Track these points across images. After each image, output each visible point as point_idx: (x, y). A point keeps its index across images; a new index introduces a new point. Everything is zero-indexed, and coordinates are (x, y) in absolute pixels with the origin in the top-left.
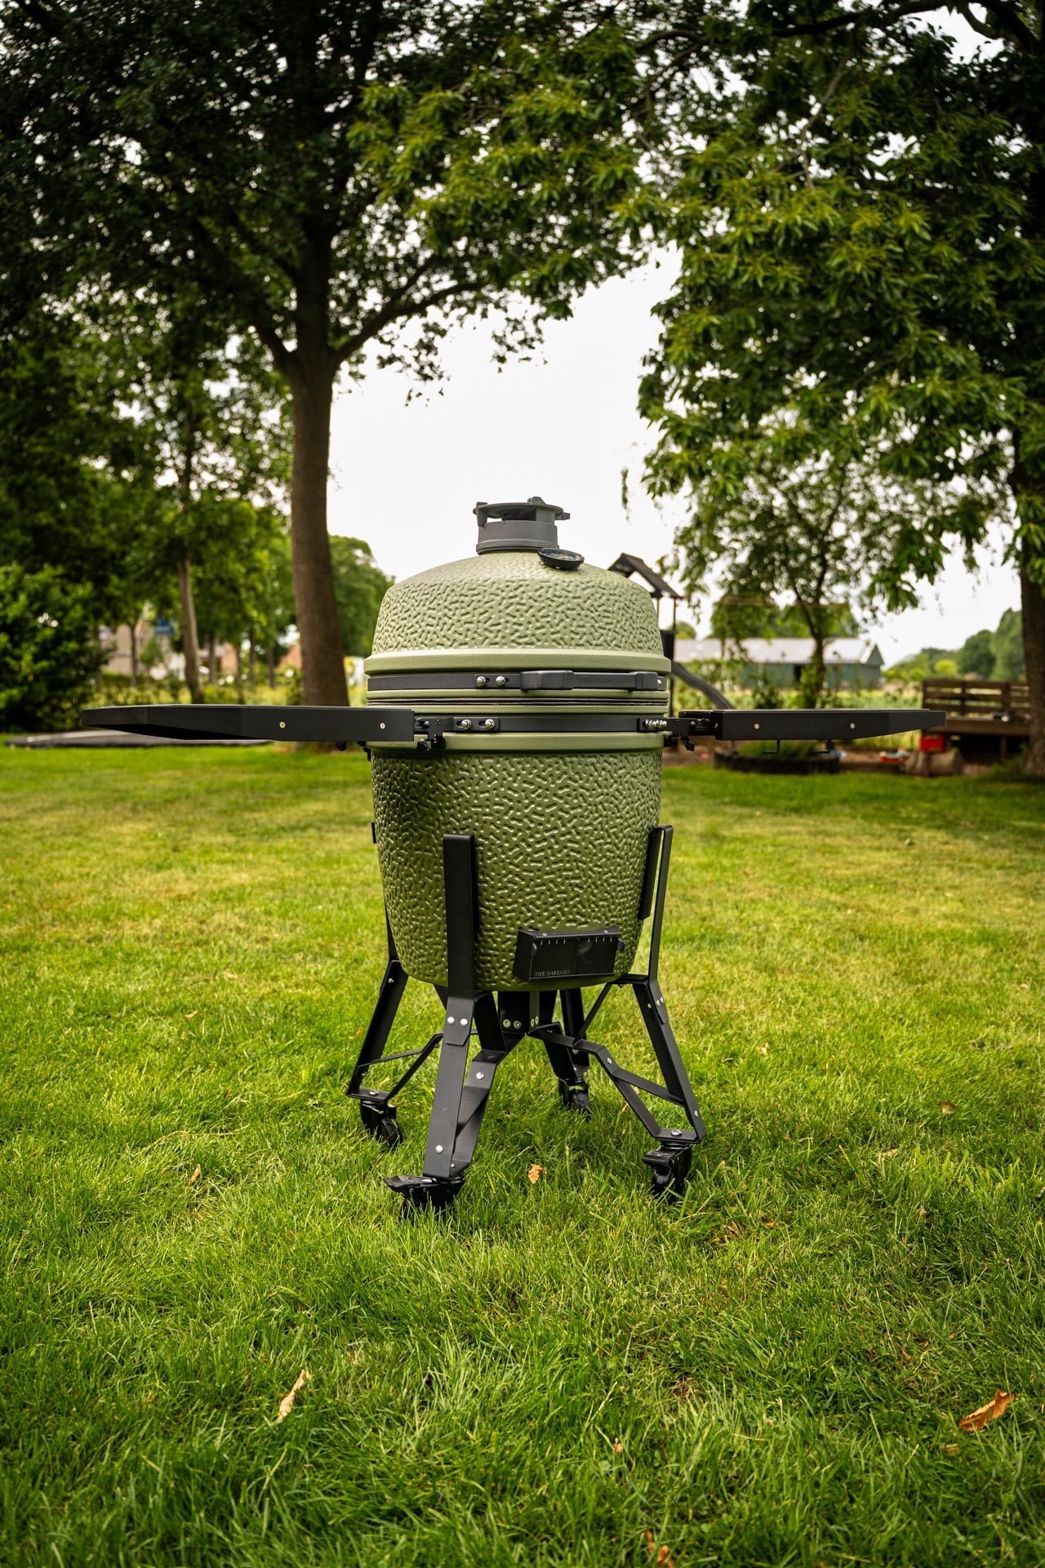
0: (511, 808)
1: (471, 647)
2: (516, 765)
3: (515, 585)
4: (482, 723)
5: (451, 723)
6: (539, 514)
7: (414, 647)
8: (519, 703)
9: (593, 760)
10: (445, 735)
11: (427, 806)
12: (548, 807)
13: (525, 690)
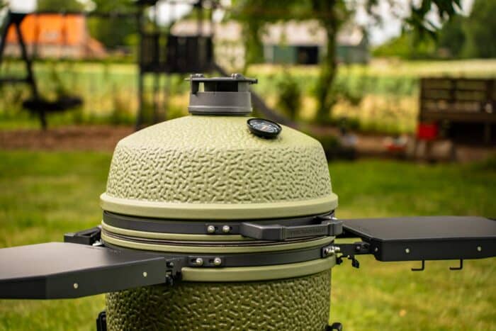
0: (233, 324)
1: (202, 202)
2: (236, 292)
3: (235, 154)
4: (212, 260)
5: (189, 261)
6: (240, 86)
7: (154, 199)
8: (240, 245)
9: (292, 284)
10: (183, 269)
11: (164, 322)
12: (260, 322)
13: (244, 236)
